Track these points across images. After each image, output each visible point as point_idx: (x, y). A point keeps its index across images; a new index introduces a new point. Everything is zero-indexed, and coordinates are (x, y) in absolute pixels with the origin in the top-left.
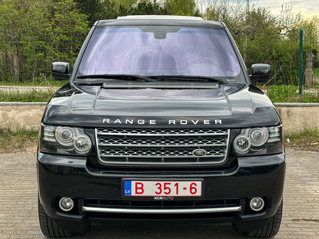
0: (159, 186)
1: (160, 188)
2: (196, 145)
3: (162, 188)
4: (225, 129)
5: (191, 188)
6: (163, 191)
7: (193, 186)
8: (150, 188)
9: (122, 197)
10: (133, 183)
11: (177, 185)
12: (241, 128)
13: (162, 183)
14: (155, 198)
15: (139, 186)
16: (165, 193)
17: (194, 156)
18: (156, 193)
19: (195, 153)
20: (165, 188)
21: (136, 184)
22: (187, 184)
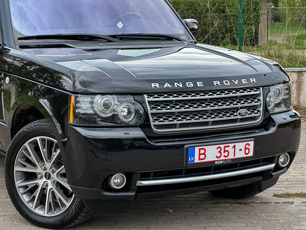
0: (219, 149)
1: (220, 152)
2: (239, 105)
3: (222, 151)
4: (258, 88)
5: (246, 149)
6: (223, 154)
7: (247, 146)
8: (211, 153)
9: (184, 165)
10: (197, 149)
11: (234, 147)
12: (270, 86)
13: (222, 146)
14: (216, 163)
15: (202, 151)
16: (225, 156)
17: (239, 117)
18: (217, 157)
19: (239, 114)
20: (225, 151)
21: (200, 149)
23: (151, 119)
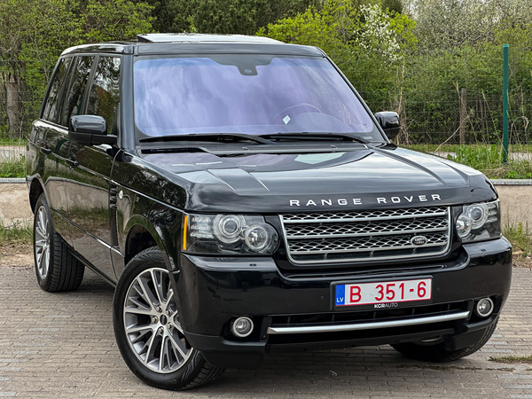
0: (380, 289)
1: (381, 292)
2: (414, 230)
3: (385, 291)
4: (444, 208)
5: (419, 289)
6: (385, 295)
7: (422, 286)
8: (369, 293)
9: (331, 308)
10: (348, 288)
11: (402, 285)
12: (462, 205)
13: (384, 285)
14: (376, 306)
15: (355, 291)
16: (388, 298)
17: (413, 246)
18: (377, 298)
19: (414, 242)
20: (388, 292)
21: (352, 288)
22: (414, 284)
23: (288, 247)
